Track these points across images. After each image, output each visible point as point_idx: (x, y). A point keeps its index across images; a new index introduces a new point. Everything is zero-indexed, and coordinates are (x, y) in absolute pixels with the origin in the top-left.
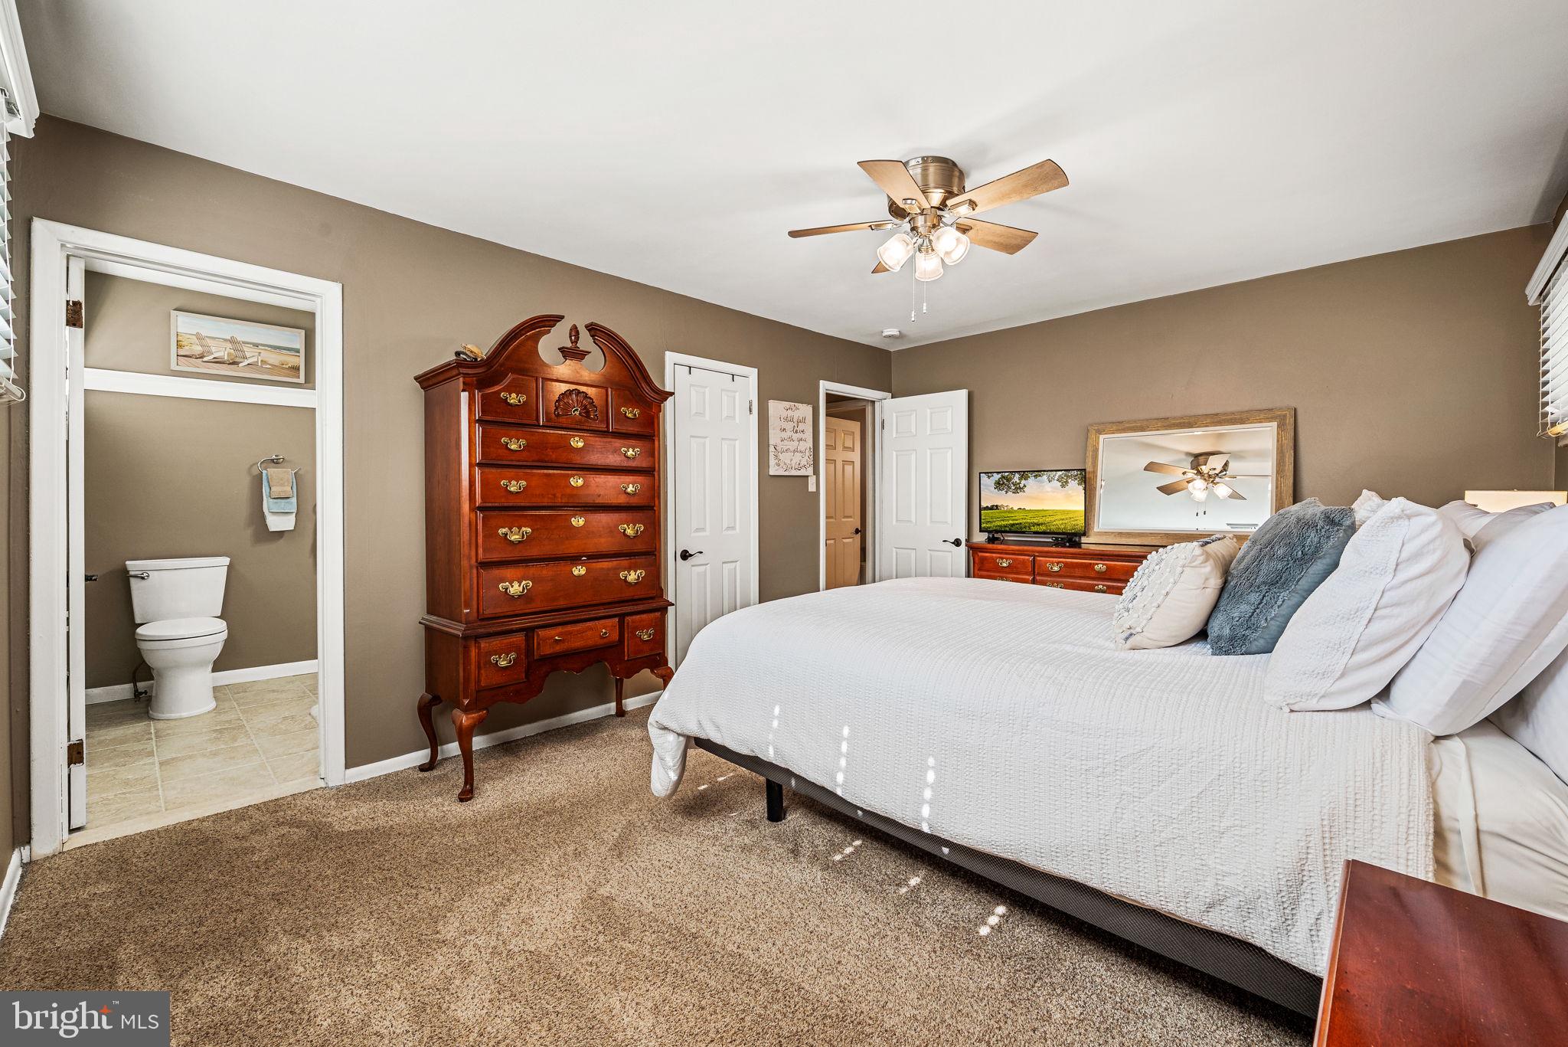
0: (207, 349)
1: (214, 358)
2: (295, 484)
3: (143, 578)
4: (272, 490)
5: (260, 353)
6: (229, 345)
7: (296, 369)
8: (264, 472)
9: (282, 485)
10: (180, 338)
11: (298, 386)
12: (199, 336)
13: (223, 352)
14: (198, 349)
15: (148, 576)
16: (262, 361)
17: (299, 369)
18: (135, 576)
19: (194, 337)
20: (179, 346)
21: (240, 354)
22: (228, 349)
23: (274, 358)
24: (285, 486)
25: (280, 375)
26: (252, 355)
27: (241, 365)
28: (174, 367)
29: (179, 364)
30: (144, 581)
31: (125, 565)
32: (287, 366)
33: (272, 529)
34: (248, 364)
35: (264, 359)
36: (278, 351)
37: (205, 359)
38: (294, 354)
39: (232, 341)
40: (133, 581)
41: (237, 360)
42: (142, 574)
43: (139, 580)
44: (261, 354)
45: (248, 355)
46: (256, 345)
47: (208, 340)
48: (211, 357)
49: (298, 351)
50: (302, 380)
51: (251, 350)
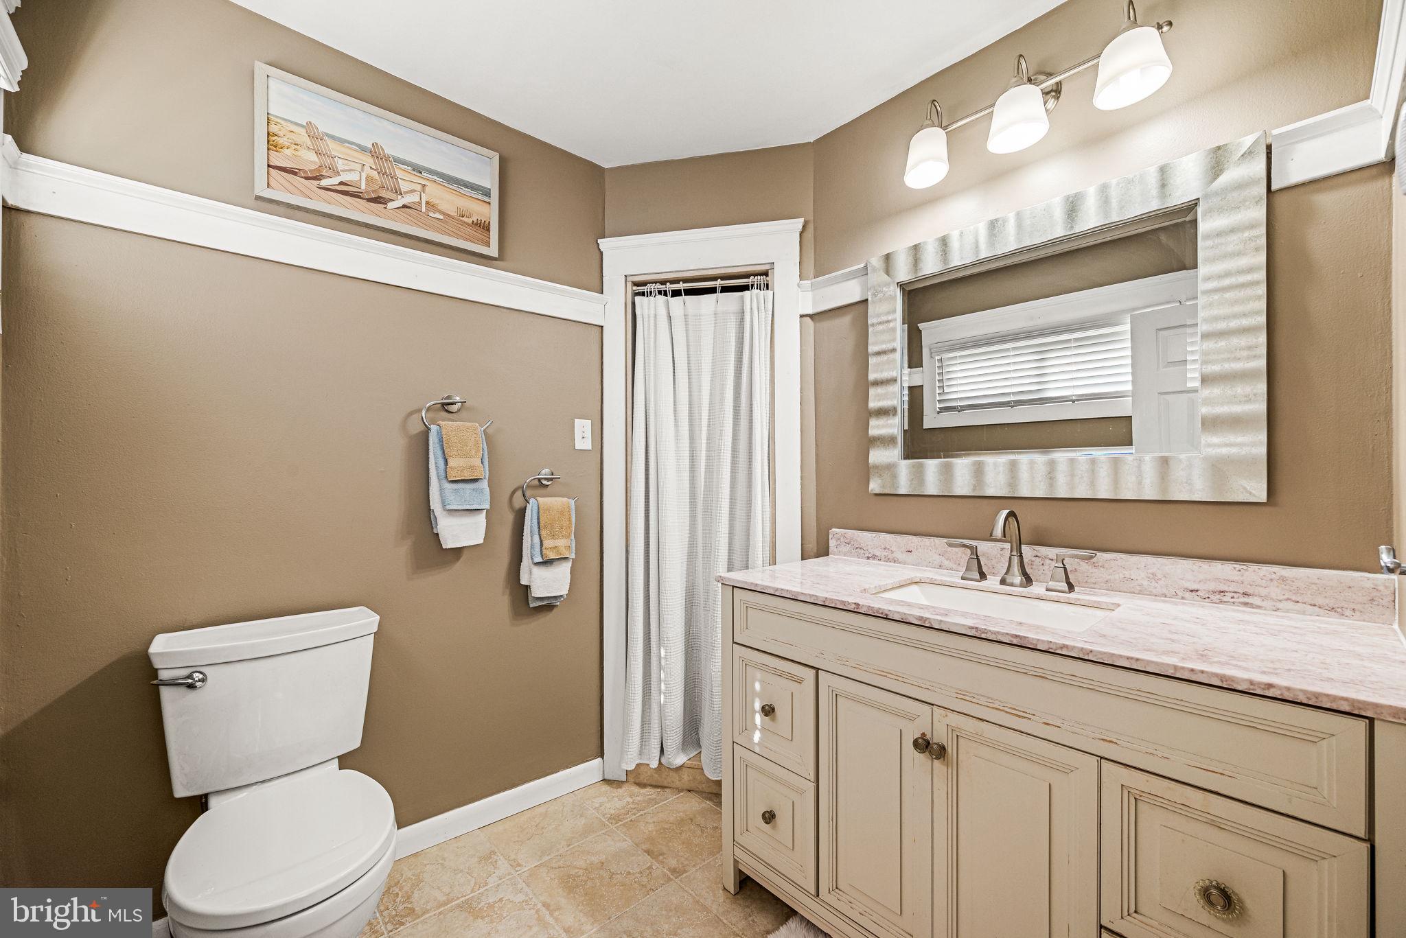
0: (328, 161)
1: (342, 183)
2: (486, 453)
3: (191, 687)
4: (452, 462)
5: (424, 186)
6: (369, 161)
7: (486, 227)
8: (434, 428)
9: (467, 455)
10: (274, 129)
11: (485, 261)
12: (314, 135)
13: (357, 172)
14: (309, 160)
15: (203, 680)
16: (427, 203)
17: (488, 230)
18: (173, 683)
19: (303, 131)
20: (272, 145)
21: (389, 182)
22: (367, 168)
23: (449, 201)
24: (471, 457)
25: (458, 236)
26: (410, 189)
27: (391, 205)
28: (261, 189)
29: (272, 183)
30: (192, 695)
31: (146, 659)
32: (470, 221)
33: (448, 543)
34: (404, 206)
35: (434, 201)
36: (454, 187)
37: (324, 183)
38: (480, 197)
39: (375, 153)
40: (166, 694)
41: (384, 194)
42: (190, 676)
43: (183, 690)
44: (427, 189)
45: (404, 186)
46: (418, 169)
47: (329, 141)
48: (336, 180)
49: (487, 193)
50: (493, 251)
51: (407, 177)
